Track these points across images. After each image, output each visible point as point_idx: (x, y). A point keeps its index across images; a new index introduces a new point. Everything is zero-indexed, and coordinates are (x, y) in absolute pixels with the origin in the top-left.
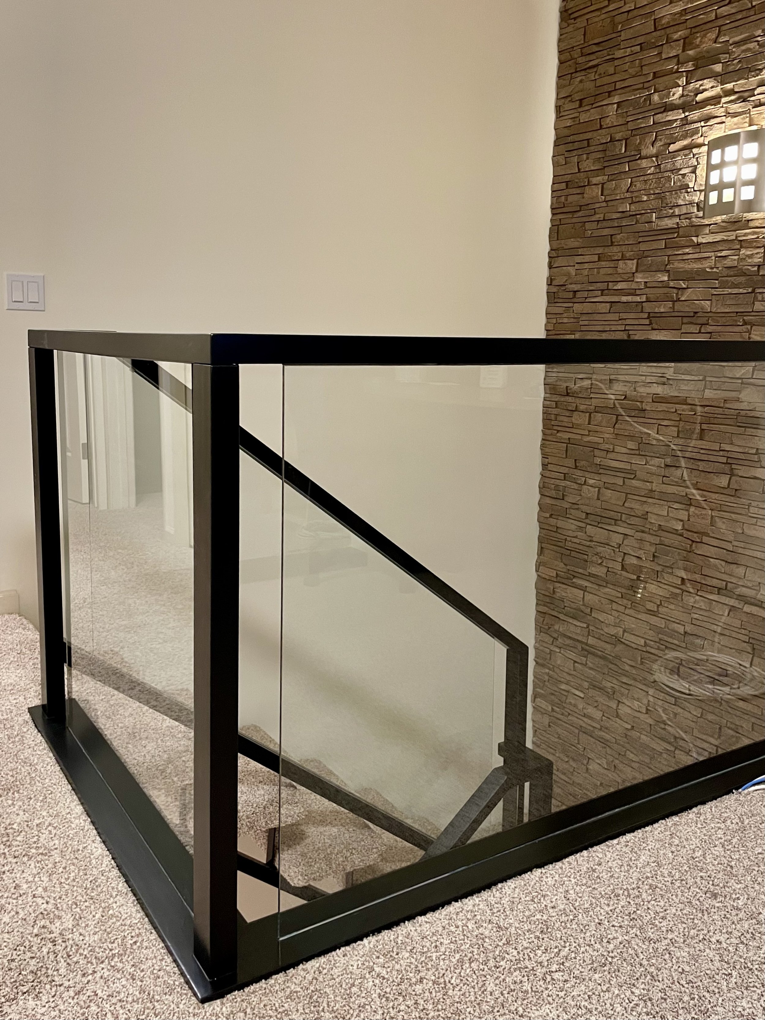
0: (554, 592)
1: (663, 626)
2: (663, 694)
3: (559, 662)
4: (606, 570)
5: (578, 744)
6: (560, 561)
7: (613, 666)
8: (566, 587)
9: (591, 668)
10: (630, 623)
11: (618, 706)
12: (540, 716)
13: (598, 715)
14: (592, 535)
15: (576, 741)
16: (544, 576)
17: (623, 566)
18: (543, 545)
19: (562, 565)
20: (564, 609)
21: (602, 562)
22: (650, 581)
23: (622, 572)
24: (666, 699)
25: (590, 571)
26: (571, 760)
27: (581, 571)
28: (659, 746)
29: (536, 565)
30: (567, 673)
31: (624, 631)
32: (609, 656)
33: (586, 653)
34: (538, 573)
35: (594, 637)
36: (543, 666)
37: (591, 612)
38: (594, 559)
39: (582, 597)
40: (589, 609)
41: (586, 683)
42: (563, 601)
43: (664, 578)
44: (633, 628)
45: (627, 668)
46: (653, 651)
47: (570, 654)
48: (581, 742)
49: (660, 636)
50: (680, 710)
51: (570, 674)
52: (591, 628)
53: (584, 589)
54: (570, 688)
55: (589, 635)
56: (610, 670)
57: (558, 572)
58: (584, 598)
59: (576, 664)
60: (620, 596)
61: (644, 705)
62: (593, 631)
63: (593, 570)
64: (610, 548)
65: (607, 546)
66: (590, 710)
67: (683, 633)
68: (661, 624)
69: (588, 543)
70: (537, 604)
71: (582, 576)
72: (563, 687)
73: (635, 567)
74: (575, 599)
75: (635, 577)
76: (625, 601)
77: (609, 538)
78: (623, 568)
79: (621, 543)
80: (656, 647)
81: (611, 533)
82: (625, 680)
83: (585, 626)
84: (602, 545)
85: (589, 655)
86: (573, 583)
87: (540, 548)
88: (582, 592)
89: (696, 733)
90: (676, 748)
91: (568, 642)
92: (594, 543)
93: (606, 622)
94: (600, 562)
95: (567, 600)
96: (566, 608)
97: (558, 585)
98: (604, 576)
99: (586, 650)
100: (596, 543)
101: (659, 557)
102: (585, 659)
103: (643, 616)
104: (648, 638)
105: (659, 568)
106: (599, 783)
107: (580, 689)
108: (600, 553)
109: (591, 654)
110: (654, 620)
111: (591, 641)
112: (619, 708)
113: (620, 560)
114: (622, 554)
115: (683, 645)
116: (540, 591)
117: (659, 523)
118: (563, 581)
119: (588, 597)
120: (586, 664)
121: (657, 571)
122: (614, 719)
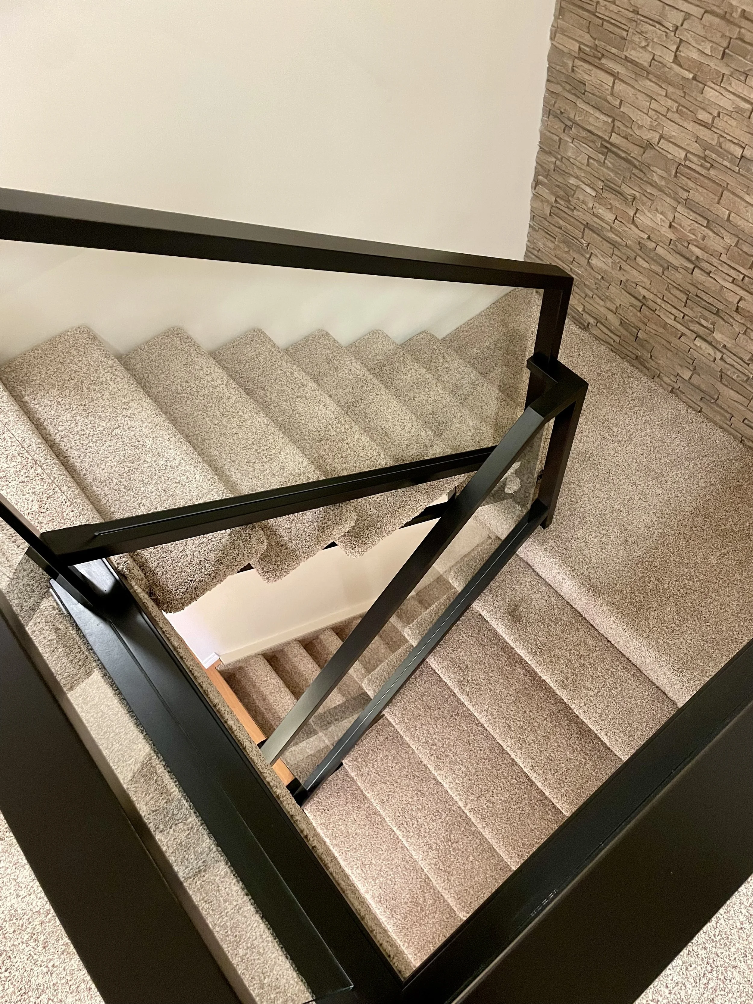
0: (573, 70)
1: (714, 143)
2: (694, 215)
3: (569, 154)
4: (651, 57)
5: (582, 238)
6: (586, 30)
7: (637, 171)
8: (591, 67)
9: (608, 168)
10: (671, 130)
11: (635, 214)
12: (540, 204)
13: (609, 217)
14: (639, 6)
15: (580, 236)
16: (561, 47)
17: (676, 56)
18: (564, 4)
19: (587, 36)
20: (584, 94)
21: (648, 45)
22: (710, 83)
23: (673, 65)
24: (696, 218)
25: (628, 55)
26: (571, 251)
27: (614, 51)
28: (677, 261)
29: (551, 31)
30: (578, 167)
31: (661, 137)
32: (633, 160)
33: (606, 151)
34: (553, 43)
35: (619, 135)
36: (549, 153)
37: (620, 105)
38: (636, 38)
39: (611, 85)
40: (619, 101)
41: (600, 182)
42: (585, 85)
43: (730, 84)
44: (674, 136)
45: (656, 178)
46: (694, 166)
47: (585, 148)
48: (585, 237)
49: (707, 152)
50: (711, 233)
51: (581, 169)
52: (617, 123)
53: (615, 76)
54: (581, 183)
55: (613, 131)
56: (632, 176)
57: (582, 46)
58: (613, 87)
59: (591, 161)
60: (664, 94)
61: (668, 220)
62: (618, 127)
63: (633, 54)
64: (663, 29)
65: (658, 26)
66: (601, 211)
67: (739, 157)
68: (713, 139)
69: (631, 15)
70: (548, 80)
71: (615, 58)
72: (572, 181)
73: (692, 62)
74: (602, 86)
75: (691, 76)
76: (670, 103)
77: (663, 14)
78: (676, 60)
79: (679, 25)
80: (700, 164)
81: (667, 7)
82: (649, 189)
83: (610, 120)
84: (651, 22)
85: (609, 153)
86: (602, 64)
87: (559, 7)
88: (612, 79)
89: (724, 258)
90: (696, 266)
91: (584, 134)
92: (639, 17)
93: (639, 122)
94: (644, 44)
95: (589, 83)
96: (586, 93)
97: (578, 63)
98: (646, 64)
99: (606, 148)
100: (642, 18)
101: (731, 56)
102: (603, 157)
103: (690, 126)
104: (692, 150)
105: (727, 71)
106: (600, 277)
107: (591, 186)
108: (646, 32)
109: (613, 152)
110: (703, 133)
111: (615, 139)
112: (637, 215)
113: (674, 48)
114: (678, 39)
115: (737, 169)
116: (553, 65)
117: (744, 8)
118: (587, 58)
119: (620, 87)
120: (604, 162)
121: (724, 74)
122: (628, 225)
